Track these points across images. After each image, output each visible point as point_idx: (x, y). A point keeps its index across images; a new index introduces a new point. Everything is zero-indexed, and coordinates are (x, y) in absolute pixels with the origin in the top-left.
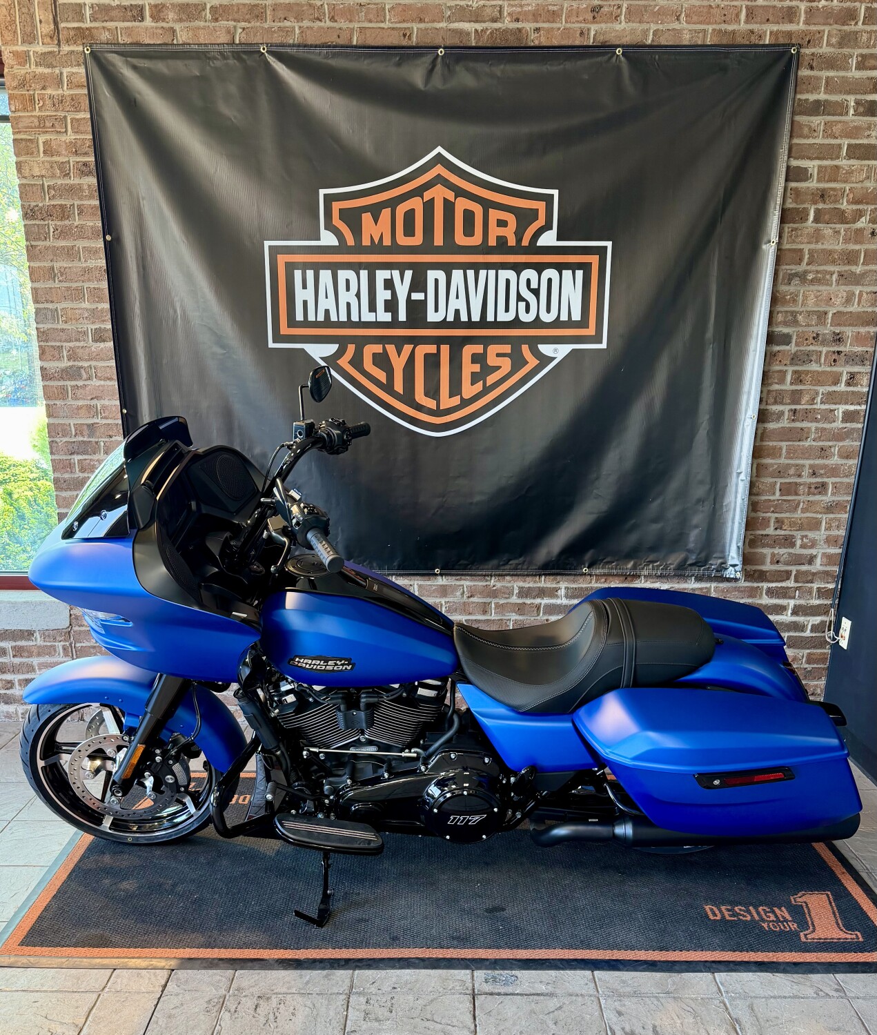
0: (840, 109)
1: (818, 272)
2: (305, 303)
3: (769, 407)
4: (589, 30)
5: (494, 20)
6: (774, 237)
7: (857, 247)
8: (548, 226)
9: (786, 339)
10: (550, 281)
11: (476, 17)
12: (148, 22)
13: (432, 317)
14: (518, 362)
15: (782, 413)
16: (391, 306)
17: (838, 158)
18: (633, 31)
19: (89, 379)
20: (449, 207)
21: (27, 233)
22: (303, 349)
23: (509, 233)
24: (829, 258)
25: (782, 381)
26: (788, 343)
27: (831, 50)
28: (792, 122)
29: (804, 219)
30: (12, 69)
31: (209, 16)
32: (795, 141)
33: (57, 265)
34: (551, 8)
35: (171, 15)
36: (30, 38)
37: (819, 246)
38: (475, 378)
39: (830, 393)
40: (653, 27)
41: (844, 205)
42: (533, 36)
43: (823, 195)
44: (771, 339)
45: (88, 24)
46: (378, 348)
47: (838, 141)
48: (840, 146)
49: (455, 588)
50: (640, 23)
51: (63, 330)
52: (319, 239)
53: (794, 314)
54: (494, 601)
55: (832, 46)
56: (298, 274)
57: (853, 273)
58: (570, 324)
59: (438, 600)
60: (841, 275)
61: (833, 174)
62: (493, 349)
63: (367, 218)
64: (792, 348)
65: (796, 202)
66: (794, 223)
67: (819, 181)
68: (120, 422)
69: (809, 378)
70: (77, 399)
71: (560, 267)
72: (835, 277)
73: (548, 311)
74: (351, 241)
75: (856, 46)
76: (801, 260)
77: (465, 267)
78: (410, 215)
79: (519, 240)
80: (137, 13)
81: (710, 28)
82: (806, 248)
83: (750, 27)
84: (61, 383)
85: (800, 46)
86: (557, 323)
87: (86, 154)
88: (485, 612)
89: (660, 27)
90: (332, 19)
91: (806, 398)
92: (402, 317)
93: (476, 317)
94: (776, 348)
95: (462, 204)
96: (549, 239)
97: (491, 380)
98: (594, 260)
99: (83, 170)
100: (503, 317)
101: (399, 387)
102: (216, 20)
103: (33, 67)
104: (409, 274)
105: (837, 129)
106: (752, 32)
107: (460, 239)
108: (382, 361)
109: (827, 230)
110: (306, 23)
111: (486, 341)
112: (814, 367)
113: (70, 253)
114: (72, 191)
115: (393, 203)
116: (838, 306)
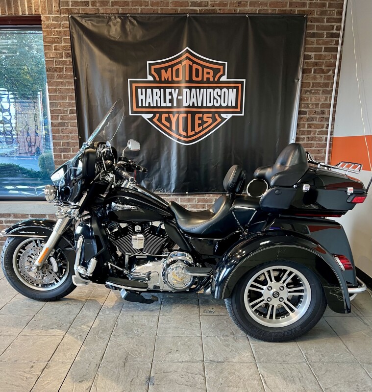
0: (321, 35)
1: (315, 90)
2: (142, 100)
3: (300, 136)
4: (237, 9)
5: (205, 6)
6: (300, 78)
7: (328, 81)
8: (224, 74)
9: (305, 113)
10: (225, 92)
11: (200, 5)
12: (90, 6)
13: (185, 104)
14: (215, 120)
15: (304, 138)
16: (171, 101)
17: (321, 51)
18: (252, 10)
19: (68, 126)
20: (190, 67)
21: (48, 77)
22: (141, 116)
23: (211, 76)
24: (319, 85)
25: (304, 127)
26: (306, 114)
27: (318, 16)
28: (305, 40)
29: (311, 72)
30: (44, 22)
31: (111, 5)
32: (307, 46)
33: (58, 88)
34: (224, 2)
35: (98, 5)
36: (50, 12)
37: (316, 81)
38: (199, 125)
39: (320, 131)
40: (258, 9)
41: (324, 67)
42: (218, 12)
43: (316, 64)
44: (300, 113)
45: (70, 7)
46: (167, 115)
47: (321, 46)
48: (322, 48)
49: (193, 199)
50: (254, 7)
51: (59, 110)
52: (147, 78)
53: (308, 104)
54: (206, 204)
55: (318, 15)
56: (139, 90)
57: (327, 90)
58: (232, 107)
59: (187, 204)
60: (323, 91)
61: (319, 57)
62: (206, 115)
63: (163, 71)
64: (307, 116)
65: (307, 66)
66: (307, 73)
67: (315, 59)
68: (78, 141)
69: (313, 126)
70: (63, 133)
71: (228, 88)
72: (321, 92)
73: (224, 102)
74: (158, 79)
75: (326, 15)
76: (309, 86)
77: (196, 88)
78: (178, 70)
79: (214, 79)
80: (87, 4)
81: (277, 9)
82: (311, 82)
83: (290, 8)
84: (58, 128)
85: (307, 15)
86: (227, 107)
87: (68, 50)
88: (203, 208)
89: (261, 9)
90: (152, 6)
91: (312, 133)
92: (175, 104)
93: (200, 105)
94: (302, 116)
95: (195, 66)
96: (224, 78)
97: (205, 126)
98: (240, 85)
99: (67, 56)
100: (209, 105)
101: (174, 128)
102: (113, 6)
103: (51, 21)
104: (177, 90)
105: (321, 42)
106: (291, 10)
107: (194, 78)
108: (168, 120)
109: (318, 76)
110: (143, 7)
111: (203, 113)
112: (315, 122)
113: (62, 84)
114: (64, 62)
115: (172, 66)
116: (322, 101)
